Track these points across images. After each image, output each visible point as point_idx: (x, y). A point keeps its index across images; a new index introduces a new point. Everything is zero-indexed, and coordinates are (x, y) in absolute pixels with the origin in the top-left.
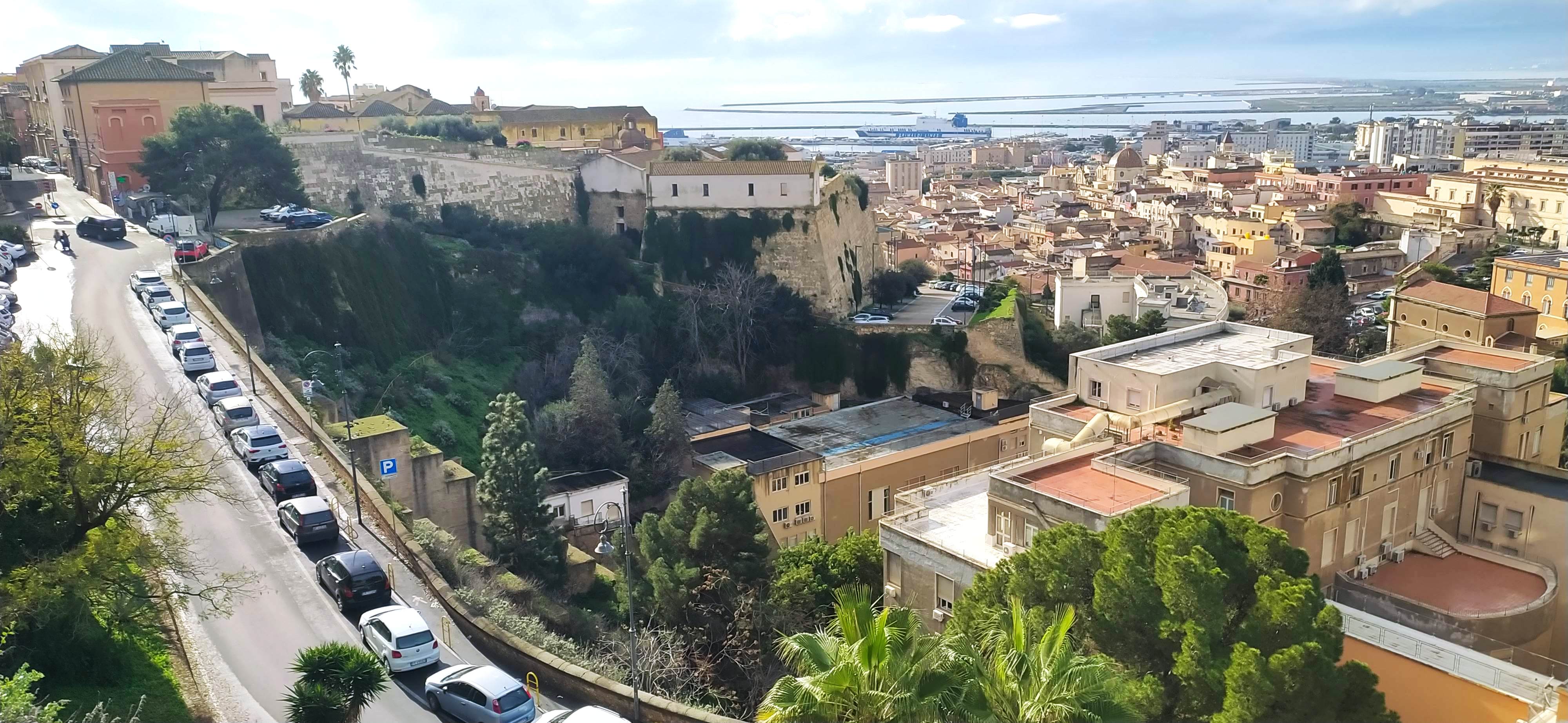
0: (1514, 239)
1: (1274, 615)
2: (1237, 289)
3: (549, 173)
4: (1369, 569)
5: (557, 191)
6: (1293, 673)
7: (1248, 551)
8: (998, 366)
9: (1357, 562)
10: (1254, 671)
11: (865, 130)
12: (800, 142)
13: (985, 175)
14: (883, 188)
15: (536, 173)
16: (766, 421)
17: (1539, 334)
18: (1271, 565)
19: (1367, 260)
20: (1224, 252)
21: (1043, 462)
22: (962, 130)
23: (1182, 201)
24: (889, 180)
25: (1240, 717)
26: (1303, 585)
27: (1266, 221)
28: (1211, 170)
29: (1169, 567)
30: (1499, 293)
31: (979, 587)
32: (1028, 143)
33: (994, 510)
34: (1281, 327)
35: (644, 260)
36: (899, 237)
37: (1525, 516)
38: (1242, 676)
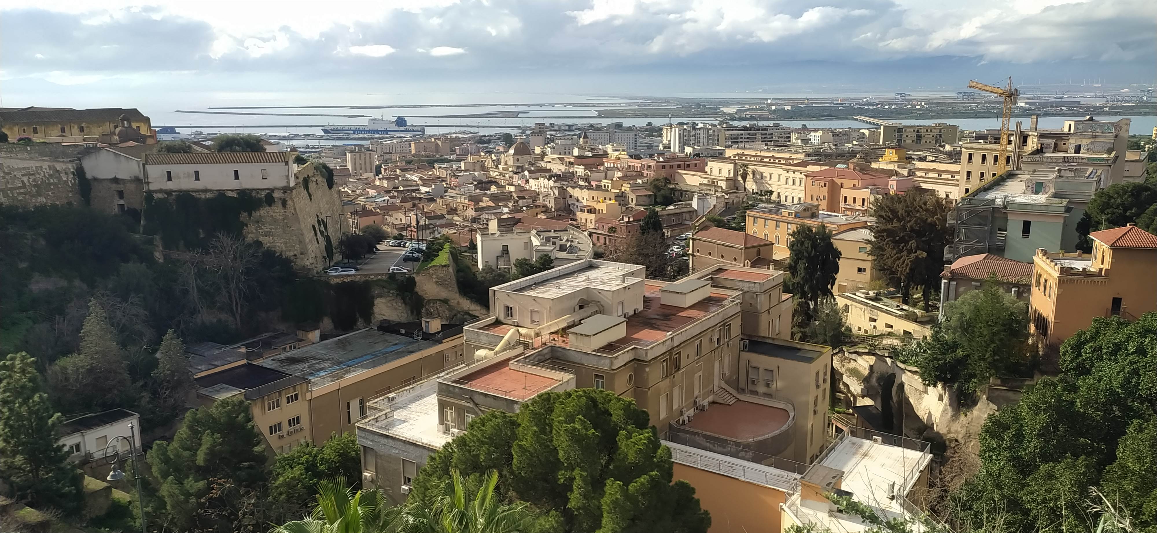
0: (757, 198)
1: (630, 457)
2: (598, 237)
3: (51, 164)
4: (689, 417)
5: (60, 179)
6: (643, 494)
7: (611, 415)
8: (440, 300)
9: (681, 413)
10: (619, 497)
11: (329, 129)
12: (276, 137)
13: (422, 161)
14: (345, 173)
15: (38, 164)
16: (260, 356)
17: (775, 257)
18: (626, 423)
19: (674, 214)
20: (588, 212)
21: (475, 367)
22: (403, 128)
23: (558, 178)
24: (349, 166)
25: (613, 530)
26: (647, 434)
27: (612, 190)
28: (576, 157)
29: (562, 433)
30: (751, 233)
31: (431, 465)
32: (451, 138)
33: (442, 406)
34: (627, 261)
35: (144, 233)
36: (360, 209)
37: (775, 373)
38: (613, 502)
